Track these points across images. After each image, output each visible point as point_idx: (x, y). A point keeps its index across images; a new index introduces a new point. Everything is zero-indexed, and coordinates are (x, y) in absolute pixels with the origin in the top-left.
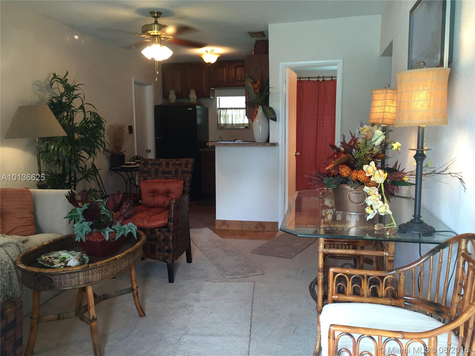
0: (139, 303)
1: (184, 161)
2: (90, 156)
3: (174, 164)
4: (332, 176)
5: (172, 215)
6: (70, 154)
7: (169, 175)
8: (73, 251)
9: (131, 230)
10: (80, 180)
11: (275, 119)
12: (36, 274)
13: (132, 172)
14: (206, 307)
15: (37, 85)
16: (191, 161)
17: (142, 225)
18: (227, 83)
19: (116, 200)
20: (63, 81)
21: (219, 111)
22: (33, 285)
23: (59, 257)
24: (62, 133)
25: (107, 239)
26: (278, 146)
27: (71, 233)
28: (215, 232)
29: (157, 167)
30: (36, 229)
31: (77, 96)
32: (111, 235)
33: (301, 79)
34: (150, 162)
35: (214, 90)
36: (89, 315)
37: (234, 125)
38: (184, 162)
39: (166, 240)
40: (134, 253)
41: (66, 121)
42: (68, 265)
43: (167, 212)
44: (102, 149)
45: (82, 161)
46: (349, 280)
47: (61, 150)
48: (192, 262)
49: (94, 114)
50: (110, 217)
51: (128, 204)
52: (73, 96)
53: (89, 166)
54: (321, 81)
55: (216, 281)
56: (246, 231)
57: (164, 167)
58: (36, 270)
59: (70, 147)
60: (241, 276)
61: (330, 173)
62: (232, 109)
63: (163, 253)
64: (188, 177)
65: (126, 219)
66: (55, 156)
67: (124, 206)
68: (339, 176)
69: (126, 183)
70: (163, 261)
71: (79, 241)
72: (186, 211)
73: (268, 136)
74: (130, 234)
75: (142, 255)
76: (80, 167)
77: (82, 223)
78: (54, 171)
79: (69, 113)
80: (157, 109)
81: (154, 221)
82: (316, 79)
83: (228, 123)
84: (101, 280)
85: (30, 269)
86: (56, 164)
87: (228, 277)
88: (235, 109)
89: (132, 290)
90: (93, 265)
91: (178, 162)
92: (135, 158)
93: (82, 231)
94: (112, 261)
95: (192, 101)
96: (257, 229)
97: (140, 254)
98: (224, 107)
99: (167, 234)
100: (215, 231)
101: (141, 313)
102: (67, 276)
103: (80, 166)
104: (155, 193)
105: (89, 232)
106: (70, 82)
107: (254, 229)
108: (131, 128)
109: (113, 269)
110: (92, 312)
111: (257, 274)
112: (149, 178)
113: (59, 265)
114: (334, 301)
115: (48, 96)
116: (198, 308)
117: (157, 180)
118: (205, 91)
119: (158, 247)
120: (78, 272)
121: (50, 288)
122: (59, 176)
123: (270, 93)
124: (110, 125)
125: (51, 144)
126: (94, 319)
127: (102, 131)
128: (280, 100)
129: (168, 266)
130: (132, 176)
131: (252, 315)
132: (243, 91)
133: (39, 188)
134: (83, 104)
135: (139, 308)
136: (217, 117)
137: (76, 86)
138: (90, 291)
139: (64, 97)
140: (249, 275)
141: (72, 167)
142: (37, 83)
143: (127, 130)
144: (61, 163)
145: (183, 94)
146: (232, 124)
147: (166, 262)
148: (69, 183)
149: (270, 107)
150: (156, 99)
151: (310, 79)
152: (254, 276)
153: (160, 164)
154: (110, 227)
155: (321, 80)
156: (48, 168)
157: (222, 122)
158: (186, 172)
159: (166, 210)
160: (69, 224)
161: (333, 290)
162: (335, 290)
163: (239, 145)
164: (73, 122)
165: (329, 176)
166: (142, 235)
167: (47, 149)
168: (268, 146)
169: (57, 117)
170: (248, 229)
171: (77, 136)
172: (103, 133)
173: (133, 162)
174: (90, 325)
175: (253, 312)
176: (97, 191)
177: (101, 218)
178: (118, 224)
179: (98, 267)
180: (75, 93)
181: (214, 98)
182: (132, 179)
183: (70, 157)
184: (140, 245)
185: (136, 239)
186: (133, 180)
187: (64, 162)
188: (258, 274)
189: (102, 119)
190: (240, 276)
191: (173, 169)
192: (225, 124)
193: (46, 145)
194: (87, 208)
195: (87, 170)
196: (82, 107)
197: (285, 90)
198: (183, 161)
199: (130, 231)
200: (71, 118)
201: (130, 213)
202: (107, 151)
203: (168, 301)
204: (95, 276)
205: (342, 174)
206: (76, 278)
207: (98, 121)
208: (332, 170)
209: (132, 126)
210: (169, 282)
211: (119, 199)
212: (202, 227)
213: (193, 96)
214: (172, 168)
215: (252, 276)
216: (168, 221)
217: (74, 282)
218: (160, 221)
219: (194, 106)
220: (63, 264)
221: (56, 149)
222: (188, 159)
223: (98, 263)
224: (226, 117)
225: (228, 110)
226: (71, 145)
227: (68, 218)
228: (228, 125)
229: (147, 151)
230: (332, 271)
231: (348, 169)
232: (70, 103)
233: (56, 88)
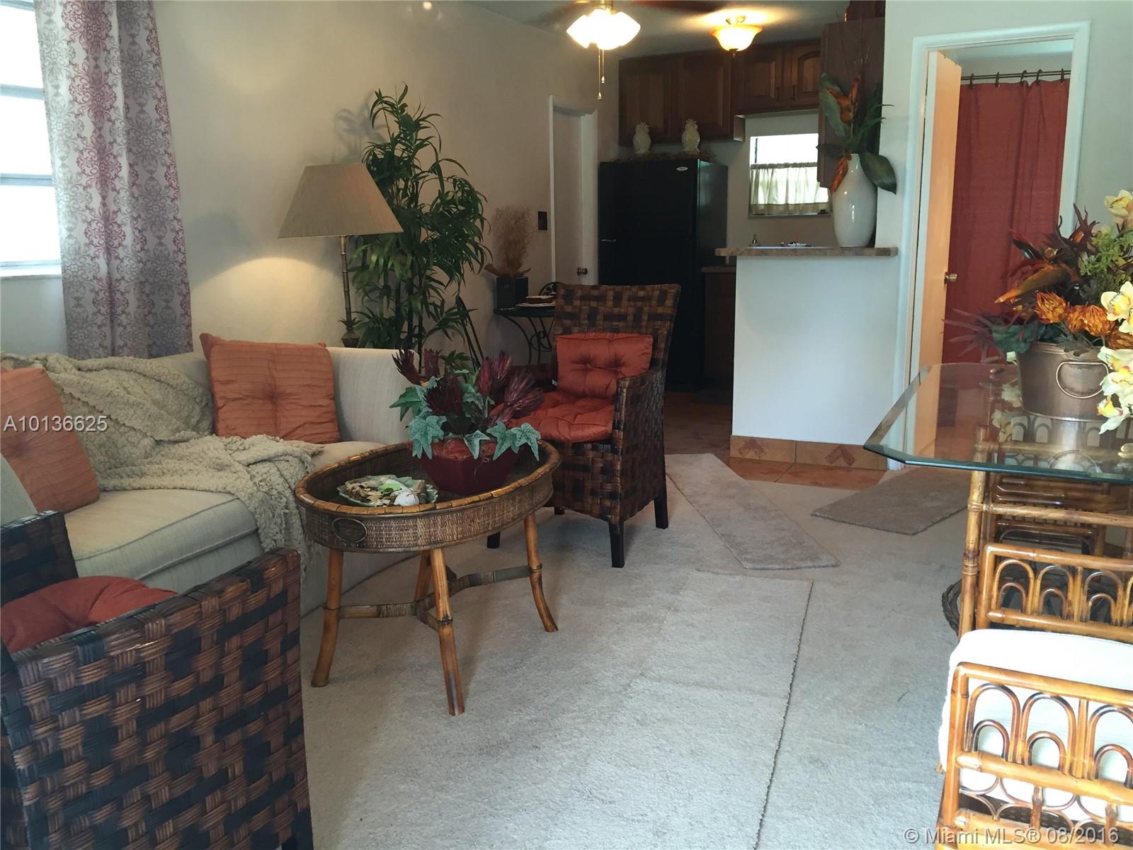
0: (544, 601)
1: (655, 290)
2: (452, 278)
3: (634, 299)
4: (1016, 320)
5: (623, 415)
6: (409, 275)
7: (621, 324)
8: (408, 478)
9: (528, 439)
10: (431, 332)
11: (892, 188)
12: (332, 515)
13: (543, 319)
14: (692, 625)
15: (346, 120)
16: (672, 291)
17: (554, 433)
18: (778, 101)
19: (497, 373)
20: (397, 110)
21: (755, 171)
22: (327, 537)
23: (381, 487)
24: (391, 225)
25: (476, 455)
26: (897, 257)
27: (405, 440)
28: (728, 464)
29: (594, 304)
30: (339, 431)
31: (426, 143)
32: (483, 448)
33: (975, 82)
34: (579, 293)
35: (743, 120)
36: (438, 610)
37: (790, 209)
38: (657, 293)
39: (607, 471)
40: (532, 488)
41: (404, 200)
42: (395, 504)
43: (613, 407)
44: (476, 266)
45: (435, 289)
46: (1036, 578)
47: (392, 265)
48: (667, 527)
49: (461, 184)
50: (484, 408)
51: (521, 382)
52: (418, 142)
53: (450, 302)
54: (1030, 84)
55: (719, 571)
56: (804, 465)
57: (610, 303)
58: (332, 507)
59: (410, 258)
60: (782, 566)
61: (1011, 314)
62: (786, 166)
63: (601, 499)
64: (665, 329)
65: (517, 416)
66: (379, 278)
67: (513, 386)
68: (1036, 322)
69: (530, 344)
70: (602, 516)
71: (419, 457)
72: (656, 408)
73: (871, 230)
74: (526, 447)
75: (550, 496)
76: (431, 304)
77: (425, 418)
78: (377, 311)
79: (410, 183)
80: (607, 172)
81: (583, 425)
82: (1018, 80)
83: (776, 201)
84: (461, 539)
85: (321, 504)
86: (381, 297)
87: (749, 565)
88: (795, 165)
89: (529, 571)
90: (445, 505)
91: (641, 293)
92: (551, 286)
93: (426, 434)
94: (484, 500)
95: (687, 149)
96: (832, 463)
97: (546, 492)
98: (768, 163)
99: (609, 457)
100: (728, 462)
101: (549, 624)
102: (393, 524)
103: (430, 300)
104: (589, 365)
105: (439, 439)
106: (412, 111)
107: (825, 463)
108: (543, 217)
109: (486, 519)
110: (444, 605)
111: (821, 565)
112: (575, 329)
113: (379, 503)
114: (993, 625)
115: (365, 144)
116: (672, 625)
117: (594, 334)
118: (721, 123)
119: (589, 485)
120: (414, 517)
121: (359, 547)
122: (388, 324)
123: (883, 120)
124: (498, 210)
125: (373, 251)
126: (447, 621)
127: (478, 223)
128: (911, 136)
129: (612, 528)
130: (544, 328)
131: (798, 652)
132: (814, 119)
133: (347, 346)
134: (438, 162)
135: (543, 611)
136: (749, 188)
137: (423, 119)
138: (439, 560)
139: (399, 146)
140: (802, 564)
141: (413, 303)
142: (345, 114)
143: (534, 221)
144: (393, 293)
145: (666, 134)
146: (787, 205)
147: (606, 519)
148: (409, 339)
149: (881, 156)
150: (602, 147)
151: (1001, 81)
152: (813, 569)
153: (601, 298)
154: (484, 431)
155: (1030, 81)
156: (366, 304)
157: (762, 199)
158: (660, 317)
159: (612, 404)
160: (401, 420)
161: (990, 598)
162: (997, 599)
163: (795, 253)
164: (417, 202)
165: (1007, 322)
166: (551, 453)
167: (363, 263)
168: (870, 255)
169: (384, 193)
170: (808, 462)
171: (425, 234)
172: (480, 227)
173: (547, 295)
174: (438, 631)
175: (802, 646)
176: (466, 358)
177: (464, 410)
178: (500, 425)
179: (454, 511)
180: (422, 134)
181: (744, 140)
182: (542, 335)
183: (411, 280)
184: (546, 473)
185: (538, 459)
186: (546, 338)
187: (398, 291)
188: (824, 564)
189: (478, 196)
190: (779, 564)
191: (631, 310)
192: (769, 206)
193: (361, 255)
194: (435, 385)
195: (446, 310)
196: (436, 168)
197: (925, 109)
198: (653, 290)
199: (526, 441)
200: (412, 193)
201: (527, 401)
202: (490, 268)
203: (607, 604)
204: (449, 530)
205: (1044, 317)
206: (411, 531)
207: (470, 199)
208: (1016, 304)
209: (546, 213)
210: (614, 566)
211: (503, 368)
212: (699, 452)
213: (691, 137)
214: (627, 308)
215: (809, 567)
216: (614, 427)
217: (407, 538)
218: (594, 426)
219: (691, 162)
220: (387, 502)
221: (382, 261)
222: (665, 286)
223: (455, 503)
224: (770, 187)
225: (776, 170)
226: (413, 254)
227: (399, 408)
228: (775, 208)
229: (578, 273)
230: (992, 552)
231: (1061, 304)
232: (411, 158)
233: (384, 126)
